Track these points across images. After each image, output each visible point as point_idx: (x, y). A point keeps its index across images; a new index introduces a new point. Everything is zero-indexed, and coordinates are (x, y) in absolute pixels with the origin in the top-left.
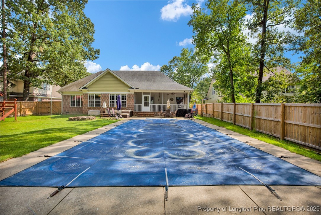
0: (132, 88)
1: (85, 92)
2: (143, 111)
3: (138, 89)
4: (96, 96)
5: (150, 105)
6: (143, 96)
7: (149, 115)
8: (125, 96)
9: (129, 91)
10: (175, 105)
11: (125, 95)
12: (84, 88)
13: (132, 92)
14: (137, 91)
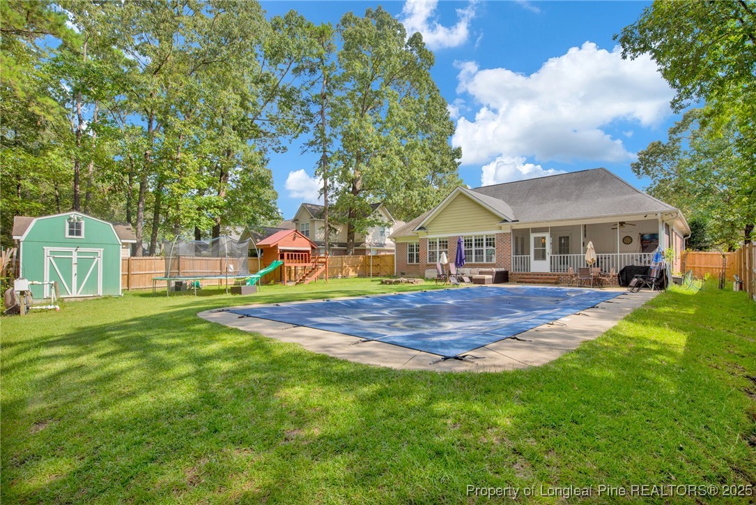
0: (506, 221)
1: (422, 234)
2: (531, 271)
3: (518, 221)
4: (440, 242)
5: (548, 257)
6: (533, 236)
7: (542, 281)
8: (494, 239)
9: (501, 228)
10: (618, 254)
11: (492, 237)
12: (420, 228)
13: (507, 229)
14: (516, 226)
